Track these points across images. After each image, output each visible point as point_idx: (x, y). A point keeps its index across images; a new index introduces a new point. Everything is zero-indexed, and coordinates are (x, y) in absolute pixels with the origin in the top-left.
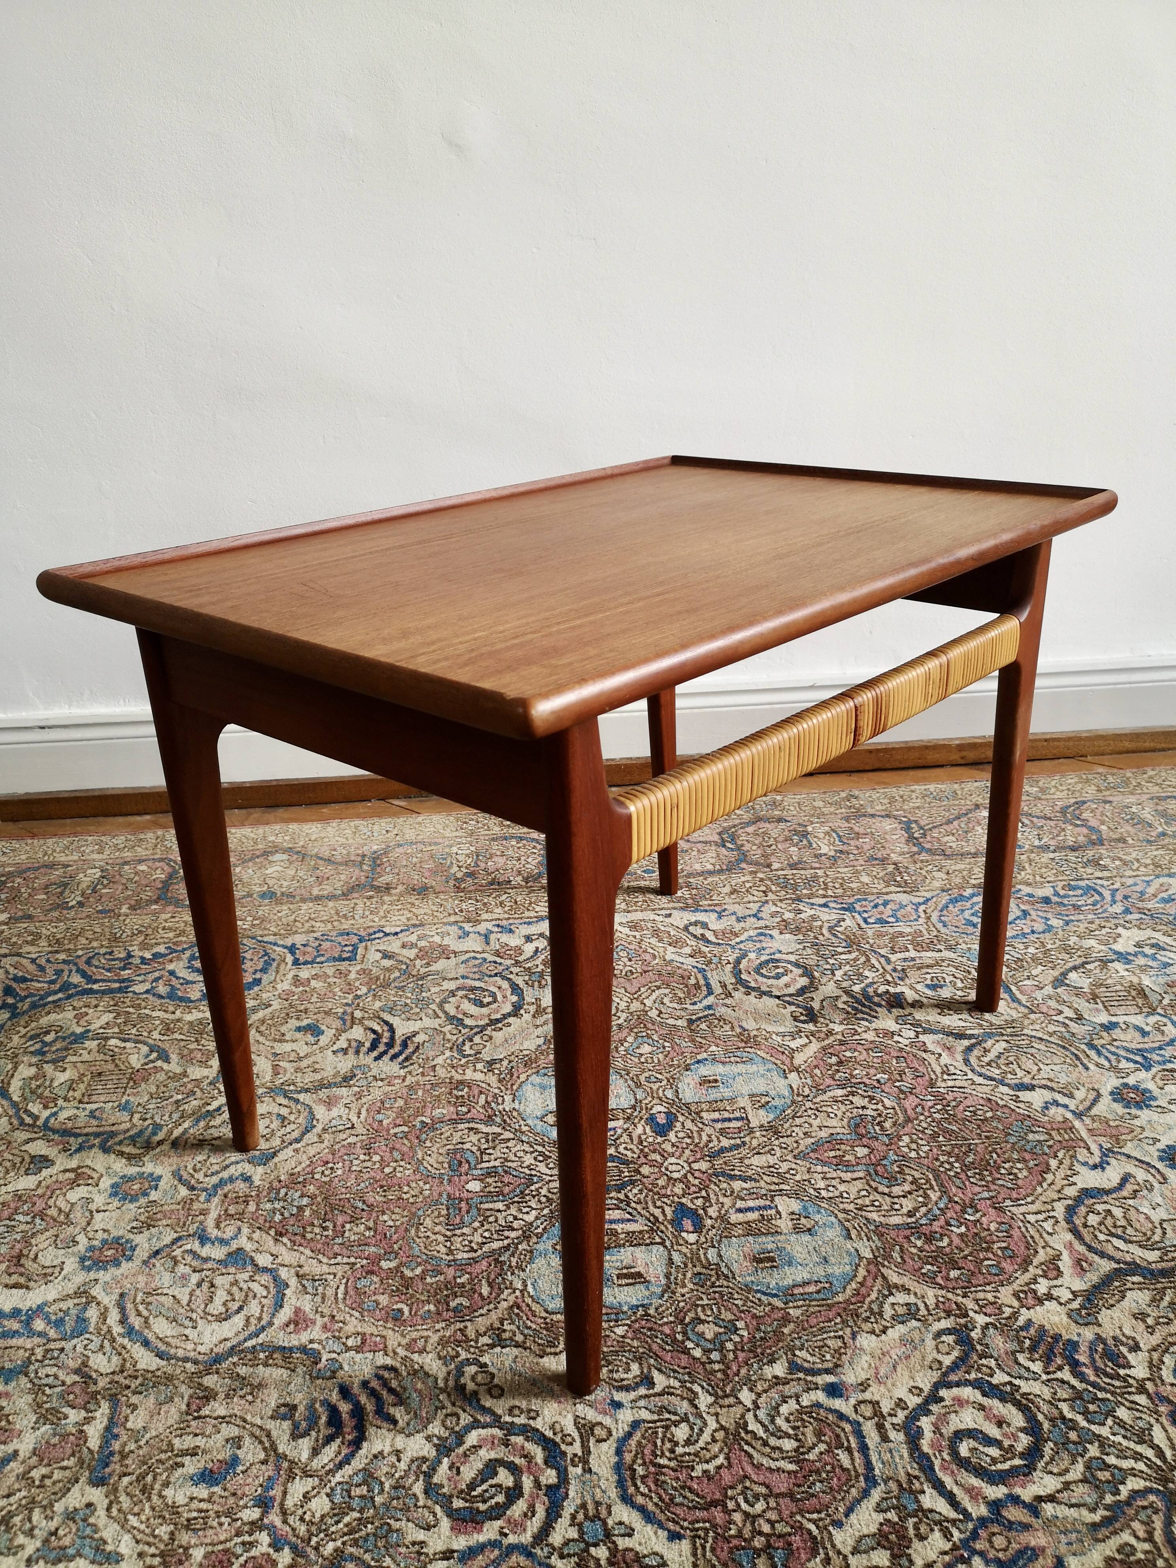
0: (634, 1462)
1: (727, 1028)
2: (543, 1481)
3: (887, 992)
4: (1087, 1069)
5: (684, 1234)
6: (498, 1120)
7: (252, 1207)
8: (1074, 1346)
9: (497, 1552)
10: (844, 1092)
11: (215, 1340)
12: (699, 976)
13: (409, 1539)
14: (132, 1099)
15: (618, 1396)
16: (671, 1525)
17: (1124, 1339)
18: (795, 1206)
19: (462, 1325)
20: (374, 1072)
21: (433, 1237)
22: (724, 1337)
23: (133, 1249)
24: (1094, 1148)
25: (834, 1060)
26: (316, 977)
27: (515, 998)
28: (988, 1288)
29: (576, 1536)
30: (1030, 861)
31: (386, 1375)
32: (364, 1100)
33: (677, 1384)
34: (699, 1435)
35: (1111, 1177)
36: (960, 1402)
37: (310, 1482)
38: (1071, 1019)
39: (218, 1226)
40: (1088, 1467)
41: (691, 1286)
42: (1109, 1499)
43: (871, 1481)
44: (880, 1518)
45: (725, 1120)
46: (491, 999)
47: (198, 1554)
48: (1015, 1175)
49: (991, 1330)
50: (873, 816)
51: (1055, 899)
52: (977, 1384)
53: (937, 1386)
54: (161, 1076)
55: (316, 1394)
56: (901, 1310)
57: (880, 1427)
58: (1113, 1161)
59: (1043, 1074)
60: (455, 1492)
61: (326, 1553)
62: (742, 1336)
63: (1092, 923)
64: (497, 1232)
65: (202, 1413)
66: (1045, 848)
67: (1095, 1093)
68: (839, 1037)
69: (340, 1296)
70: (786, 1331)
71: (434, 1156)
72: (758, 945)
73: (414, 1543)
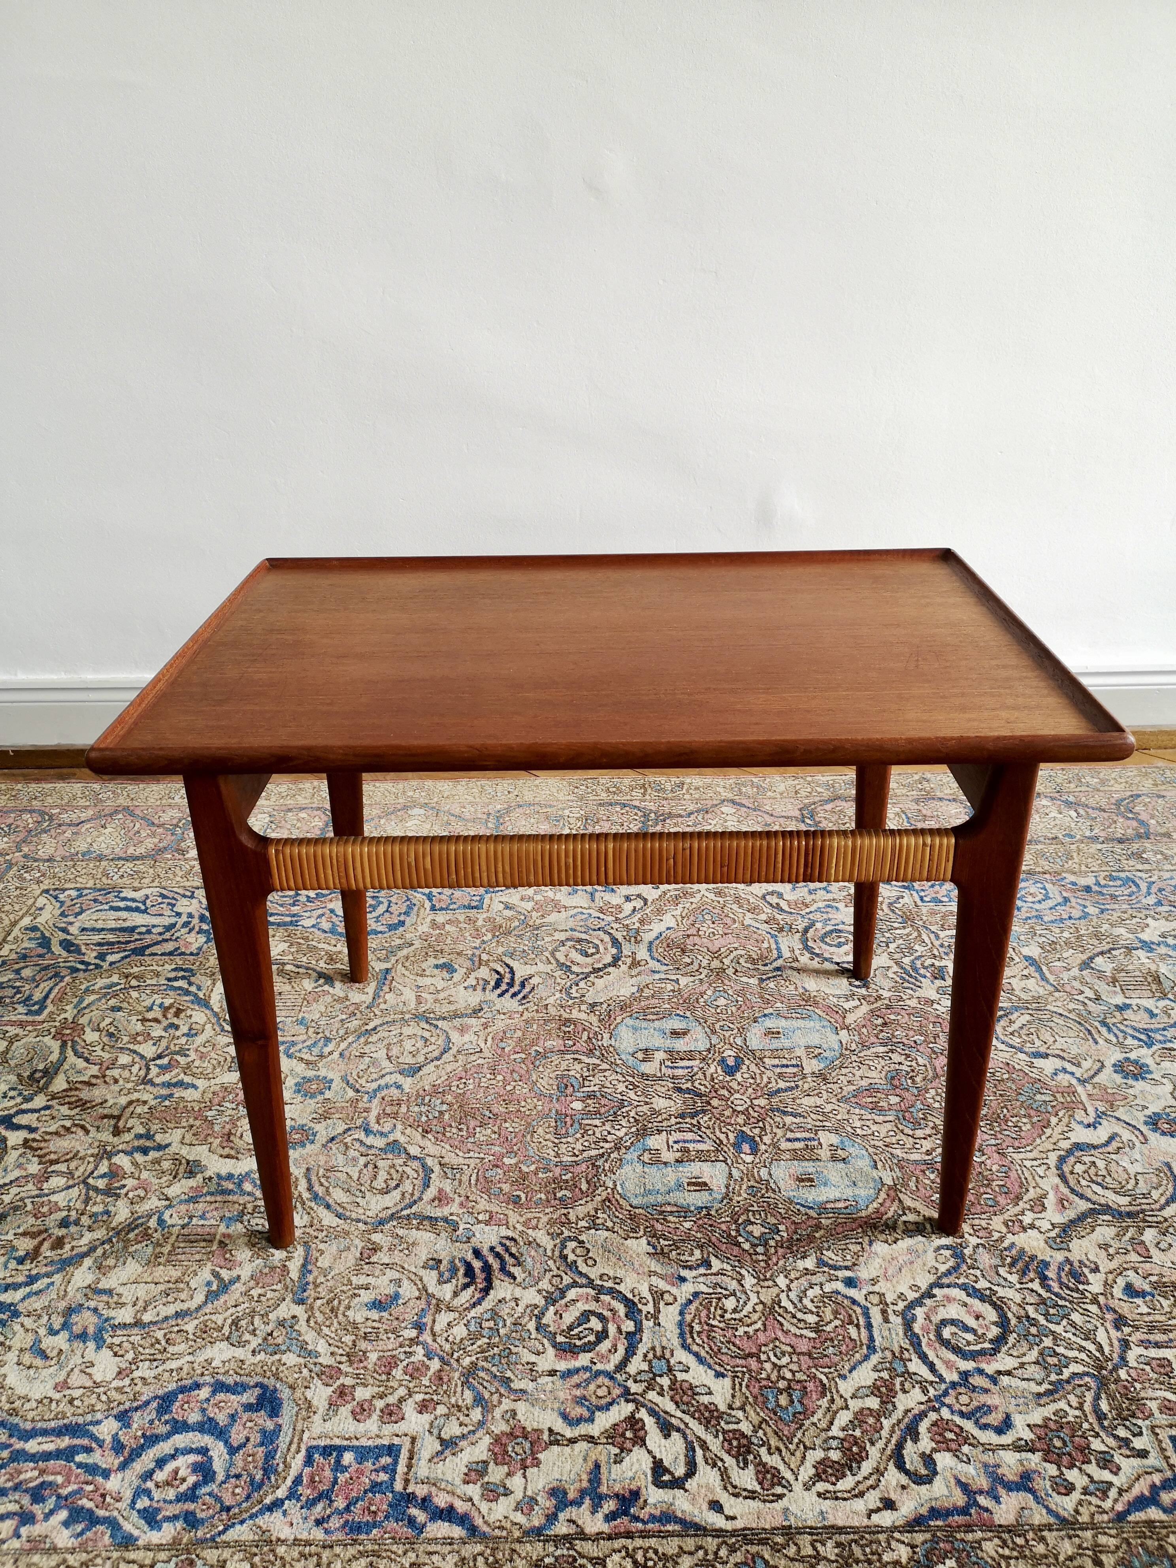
0: (693, 1321)
1: (792, 988)
2: (624, 1329)
3: (933, 965)
4: (1097, 1043)
5: (742, 1155)
6: (597, 1053)
7: (404, 1109)
8: (1046, 1264)
9: (588, 1374)
10: (885, 1049)
11: (379, 1208)
12: (772, 941)
13: (524, 1360)
14: (306, 1015)
15: (684, 1273)
16: (717, 1368)
17: (1088, 1263)
18: (834, 1139)
19: (565, 1211)
20: (498, 1007)
21: (545, 1143)
22: (768, 1236)
23: (315, 1135)
24: (1091, 1110)
25: (880, 1021)
26: (449, 922)
27: (614, 951)
28: (983, 1216)
29: (647, 1369)
30: (1079, 850)
31: (508, 1243)
32: (489, 1030)
33: (729, 1268)
34: (743, 1306)
35: (1100, 1135)
36: (949, 1299)
37: (452, 1316)
38: (1090, 999)
39: (378, 1123)
40: (1041, 1354)
41: (745, 1195)
42: (1053, 1377)
43: (872, 1349)
44: (876, 1375)
45: (783, 1066)
46: (594, 950)
47: (373, 1357)
48: (1020, 1127)
49: (981, 1249)
50: (940, 799)
51: (1095, 888)
52: (964, 1287)
53: (932, 1286)
54: (328, 999)
55: (455, 1254)
56: (910, 1227)
57: (884, 1312)
58: (1104, 1122)
59: (1058, 1045)
60: (558, 1331)
61: (464, 1364)
62: (782, 1237)
63: (1125, 912)
64: (594, 1143)
65: (372, 1260)
66: (1095, 839)
67: (1099, 1064)
68: (886, 1002)
69: (473, 1182)
70: (817, 1235)
71: (546, 1079)
72: (825, 916)
73: (528, 1363)
